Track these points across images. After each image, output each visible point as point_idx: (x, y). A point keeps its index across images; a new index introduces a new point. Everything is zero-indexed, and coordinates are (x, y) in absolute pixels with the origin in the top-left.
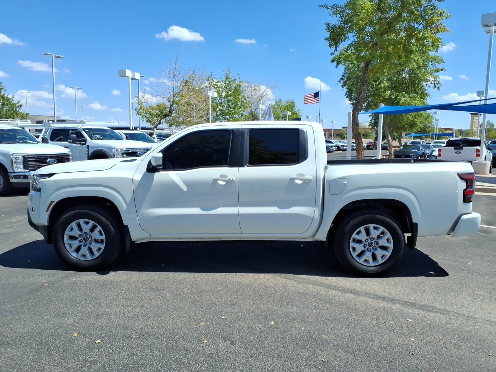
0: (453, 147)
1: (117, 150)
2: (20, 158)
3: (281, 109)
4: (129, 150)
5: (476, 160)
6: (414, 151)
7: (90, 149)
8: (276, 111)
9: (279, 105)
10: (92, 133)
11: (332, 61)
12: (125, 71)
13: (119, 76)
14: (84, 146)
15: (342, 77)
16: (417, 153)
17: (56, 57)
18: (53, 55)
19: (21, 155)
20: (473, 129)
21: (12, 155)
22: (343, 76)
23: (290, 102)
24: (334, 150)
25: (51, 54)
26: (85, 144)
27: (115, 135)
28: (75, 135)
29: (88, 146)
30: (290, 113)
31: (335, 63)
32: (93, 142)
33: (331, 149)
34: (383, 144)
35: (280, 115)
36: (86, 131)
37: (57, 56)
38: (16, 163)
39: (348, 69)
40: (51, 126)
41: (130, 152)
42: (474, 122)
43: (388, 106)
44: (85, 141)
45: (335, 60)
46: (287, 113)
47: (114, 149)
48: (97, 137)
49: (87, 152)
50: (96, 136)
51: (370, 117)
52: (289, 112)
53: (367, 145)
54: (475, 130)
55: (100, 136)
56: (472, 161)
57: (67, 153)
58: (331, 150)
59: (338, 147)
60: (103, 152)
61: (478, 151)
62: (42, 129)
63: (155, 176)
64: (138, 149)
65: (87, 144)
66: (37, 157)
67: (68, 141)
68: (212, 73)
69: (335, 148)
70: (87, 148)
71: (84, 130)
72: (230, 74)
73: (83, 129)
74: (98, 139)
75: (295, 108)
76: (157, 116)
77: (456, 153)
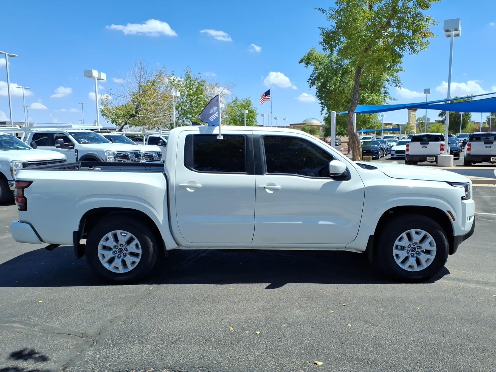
0: (420, 143)
1: (109, 154)
2: (20, 165)
3: (238, 107)
4: (121, 154)
5: (441, 154)
6: (374, 146)
7: (78, 153)
8: (233, 109)
9: (236, 103)
10: (79, 136)
11: (301, 62)
12: (91, 71)
13: (85, 76)
14: (72, 150)
16: (376, 148)
17: (9, 56)
18: (7, 54)
19: (20, 162)
20: (410, 123)
21: (12, 162)
22: (311, 76)
23: (247, 100)
25: (5, 53)
26: (73, 148)
27: (99, 138)
28: (62, 139)
29: (77, 151)
30: (248, 111)
31: (303, 64)
32: (81, 146)
35: (237, 113)
36: (72, 134)
37: (11, 55)
38: (15, 170)
39: (316, 69)
40: (31, 130)
41: (122, 155)
42: (411, 117)
43: (361, 105)
44: (73, 145)
45: (303, 60)
46: (245, 111)
47: (106, 153)
48: (85, 141)
49: (76, 157)
50: (83, 140)
52: (246, 110)
54: (412, 124)
55: (88, 140)
56: (438, 155)
57: (64, 158)
60: (94, 155)
61: (442, 145)
62: (23, 133)
64: (129, 152)
65: (75, 148)
66: (37, 163)
67: (56, 145)
68: (174, 73)
70: (76, 152)
71: (70, 133)
72: (190, 73)
73: (68, 133)
74: (85, 143)
75: (252, 106)
76: (124, 116)
77: (422, 147)
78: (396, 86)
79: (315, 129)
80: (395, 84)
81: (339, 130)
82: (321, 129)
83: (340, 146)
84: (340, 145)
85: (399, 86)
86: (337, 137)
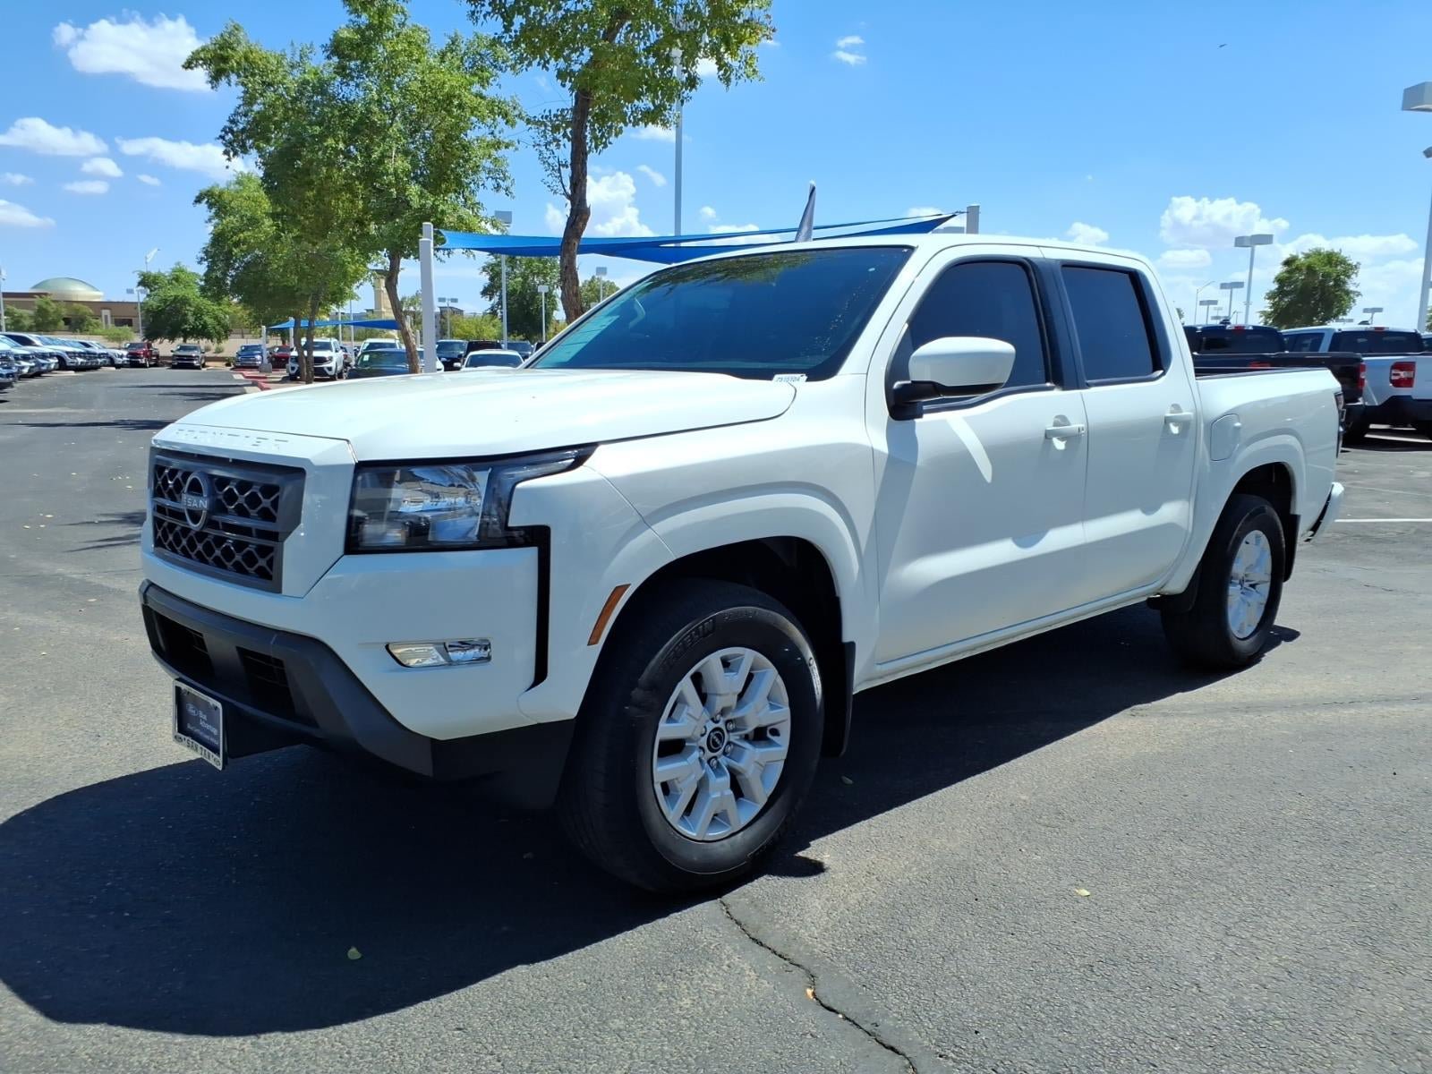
11: (190, 65)
15: (228, 124)
22: (232, 121)
24: (52, 366)
33: (43, 365)
34: (179, 350)
39: (249, 100)
51: (200, 263)
53: (130, 354)
58: (44, 368)
59: (60, 358)
63: (918, 432)
69: (54, 361)
78: (498, 188)
79: (86, 313)
80: (494, 182)
81: (196, 320)
82: (106, 317)
83: (204, 369)
84: (204, 366)
85: (507, 190)
86: (188, 341)
